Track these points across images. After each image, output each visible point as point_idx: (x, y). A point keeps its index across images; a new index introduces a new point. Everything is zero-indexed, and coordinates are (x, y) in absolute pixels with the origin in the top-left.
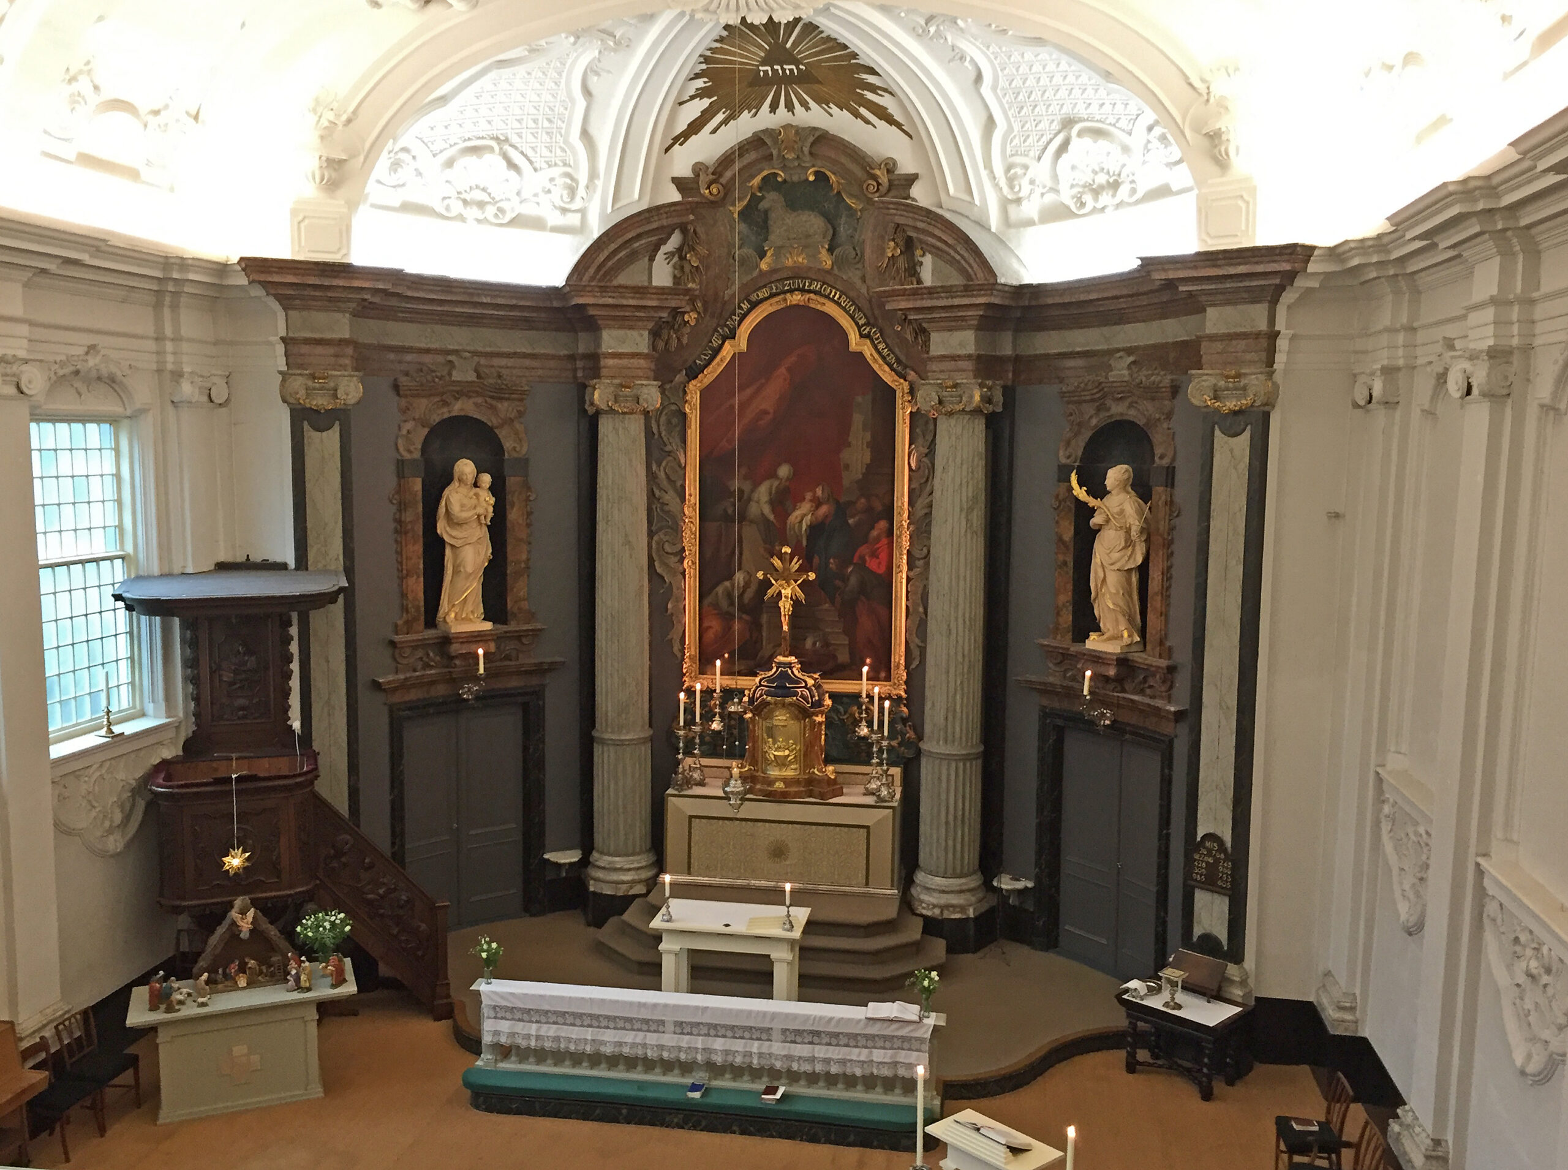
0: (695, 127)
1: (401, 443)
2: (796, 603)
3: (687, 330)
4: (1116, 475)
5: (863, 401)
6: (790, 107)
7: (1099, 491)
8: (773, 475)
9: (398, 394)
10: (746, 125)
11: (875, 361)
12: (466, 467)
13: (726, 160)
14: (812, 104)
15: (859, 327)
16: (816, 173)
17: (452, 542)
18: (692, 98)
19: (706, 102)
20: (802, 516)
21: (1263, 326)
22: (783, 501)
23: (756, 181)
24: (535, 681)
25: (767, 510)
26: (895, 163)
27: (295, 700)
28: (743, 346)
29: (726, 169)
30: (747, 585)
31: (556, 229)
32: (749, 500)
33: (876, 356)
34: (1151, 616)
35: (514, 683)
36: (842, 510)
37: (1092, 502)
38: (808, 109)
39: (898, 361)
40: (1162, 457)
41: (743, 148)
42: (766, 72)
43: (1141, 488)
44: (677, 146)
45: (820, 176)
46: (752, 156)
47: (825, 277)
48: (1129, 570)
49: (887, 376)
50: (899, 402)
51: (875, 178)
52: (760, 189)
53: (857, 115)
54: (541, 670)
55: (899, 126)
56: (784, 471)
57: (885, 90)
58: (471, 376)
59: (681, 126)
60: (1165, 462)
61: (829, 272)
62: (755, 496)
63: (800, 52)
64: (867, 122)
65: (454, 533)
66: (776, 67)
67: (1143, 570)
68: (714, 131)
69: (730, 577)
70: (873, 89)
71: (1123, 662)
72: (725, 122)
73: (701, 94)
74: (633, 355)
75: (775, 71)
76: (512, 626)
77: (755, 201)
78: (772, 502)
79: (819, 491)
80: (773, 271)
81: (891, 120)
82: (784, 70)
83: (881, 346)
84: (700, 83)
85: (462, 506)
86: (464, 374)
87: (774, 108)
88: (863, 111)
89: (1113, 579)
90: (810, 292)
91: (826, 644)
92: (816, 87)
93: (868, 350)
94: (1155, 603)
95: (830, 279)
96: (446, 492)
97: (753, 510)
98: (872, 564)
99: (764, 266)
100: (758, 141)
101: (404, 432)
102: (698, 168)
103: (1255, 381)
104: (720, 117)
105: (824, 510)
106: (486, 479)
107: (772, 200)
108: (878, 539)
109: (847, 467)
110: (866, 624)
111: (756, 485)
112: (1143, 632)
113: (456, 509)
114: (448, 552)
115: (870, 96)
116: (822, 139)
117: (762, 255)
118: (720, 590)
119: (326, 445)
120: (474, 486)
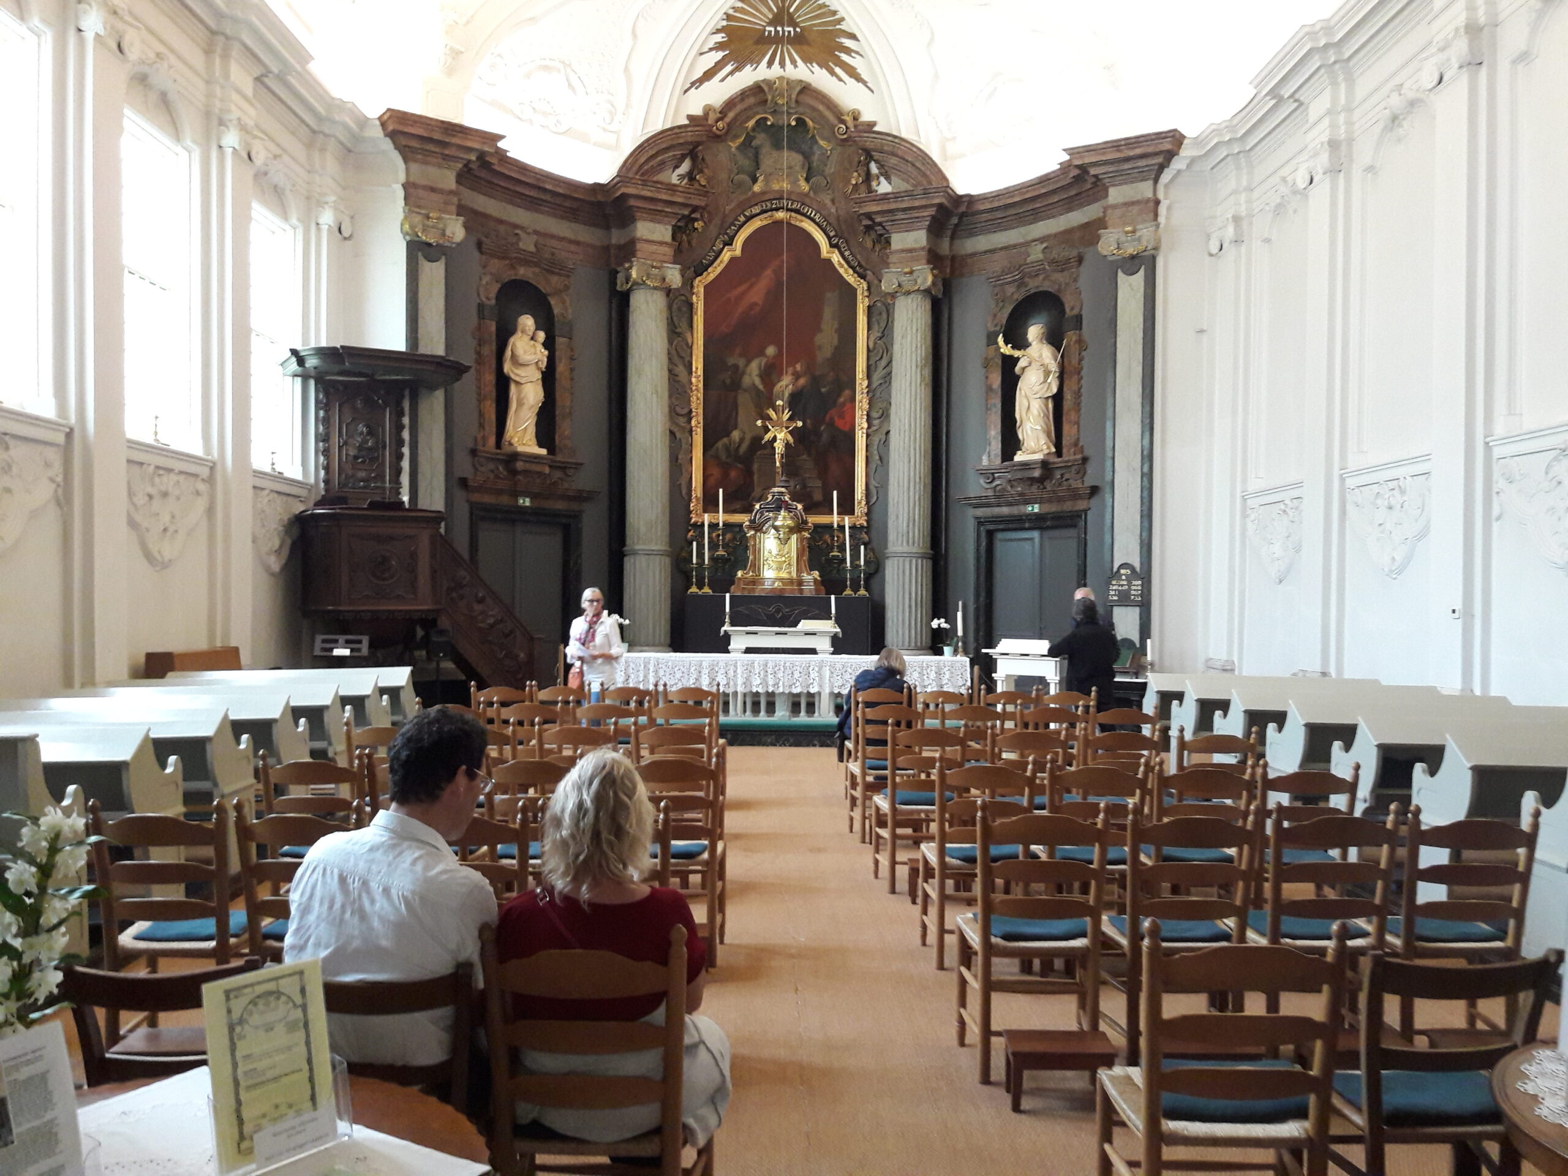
0: (708, 75)
1: (482, 290)
2: (787, 445)
3: (695, 234)
4: (1034, 332)
5: (831, 298)
6: (782, 64)
7: (1021, 343)
8: (761, 353)
9: (481, 252)
10: (748, 77)
11: (842, 266)
12: (527, 322)
13: (730, 104)
14: (799, 62)
15: (829, 238)
16: (798, 120)
17: (517, 379)
18: (711, 49)
19: (720, 55)
20: (785, 385)
21: (1150, 195)
22: (770, 374)
23: (751, 124)
24: (574, 506)
25: (757, 381)
26: (859, 113)
27: (405, 479)
28: (738, 252)
29: (730, 109)
30: (742, 440)
31: (597, 144)
32: (743, 373)
33: (843, 262)
34: (1066, 428)
35: (559, 505)
36: (815, 381)
37: (1016, 353)
38: (796, 66)
39: (860, 265)
40: (1072, 309)
41: (744, 94)
42: (770, 32)
43: (1054, 339)
44: (693, 89)
45: (801, 122)
46: (752, 100)
47: (803, 198)
48: (1047, 398)
49: (850, 277)
50: (859, 297)
51: (843, 122)
52: (753, 129)
53: (832, 73)
54: (582, 497)
55: (865, 83)
56: (771, 351)
57: (857, 53)
58: (532, 249)
59: (698, 74)
60: (1076, 312)
61: (807, 195)
62: (748, 370)
63: (799, 17)
64: (840, 80)
65: (517, 371)
66: (779, 29)
67: (1058, 399)
68: (723, 80)
69: (728, 434)
70: (848, 51)
71: (1044, 464)
72: (732, 73)
73: (719, 47)
74: (661, 243)
75: (777, 32)
76: (559, 458)
77: (749, 139)
78: (761, 376)
79: (798, 367)
80: (763, 193)
81: (858, 78)
82: (783, 31)
83: (847, 253)
84: (719, 38)
85: (525, 352)
86: (527, 244)
87: (770, 64)
88: (838, 70)
89: (1036, 406)
90: (791, 210)
91: (804, 487)
92: (805, 48)
93: (836, 258)
94: (1068, 417)
95: (807, 201)
96: (512, 340)
97: (746, 381)
98: (840, 423)
99: (757, 188)
100: (757, 89)
101: (484, 282)
102: (708, 110)
103: (1146, 232)
104: (729, 68)
105: (802, 381)
106: (541, 335)
107: (760, 139)
108: (843, 404)
109: (820, 347)
110: (835, 469)
111: (749, 361)
112: (1058, 445)
113: (520, 352)
114: (513, 388)
115: (844, 57)
116: (806, 89)
117: (755, 180)
118: (720, 444)
119: (434, 273)
120: (532, 338)
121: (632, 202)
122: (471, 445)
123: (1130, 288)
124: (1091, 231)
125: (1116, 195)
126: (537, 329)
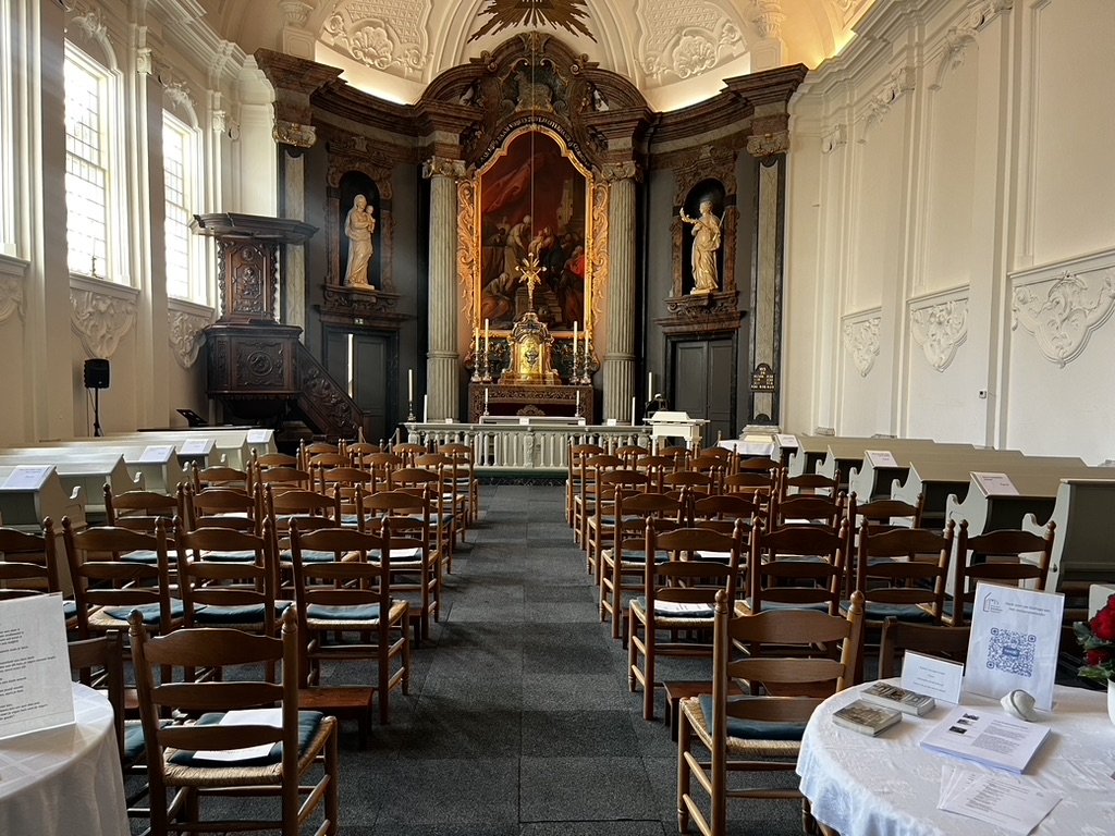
0: (484, 30)
1: (329, 178)
2: (536, 284)
3: (476, 140)
4: (704, 206)
5: (568, 183)
6: (535, 23)
8: (521, 221)
9: (329, 152)
10: (512, 31)
11: (575, 162)
12: (360, 200)
13: (499, 50)
14: (546, 20)
15: (567, 143)
16: (544, 62)
18: (485, 12)
19: (493, 15)
20: (537, 243)
21: (783, 111)
22: (525, 236)
23: (513, 65)
24: (394, 325)
25: (518, 240)
26: (587, 56)
28: (505, 153)
29: (499, 55)
30: (507, 281)
31: (408, 78)
32: (508, 234)
33: (576, 159)
34: (725, 271)
35: (384, 324)
36: (557, 240)
37: (692, 221)
38: (544, 24)
39: (587, 161)
40: (730, 190)
41: (508, 44)
43: (716, 211)
44: (474, 40)
45: (547, 63)
46: (514, 48)
47: (549, 116)
48: (713, 251)
49: (581, 169)
50: (587, 182)
51: (576, 63)
52: (515, 69)
53: (569, 29)
54: (399, 319)
55: (590, 35)
56: (527, 219)
57: (586, 14)
59: (477, 29)
60: (732, 192)
61: (552, 114)
62: (511, 232)
64: (574, 33)
65: (354, 233)
68: (494, 34)
69: (498, 277)
70: (579, 13)
71: (710, 296)
72: (500, 29)
73: (490, 10)
74: (452, 146)
76: (383, 292)
77: (513, 75)
78: (520, 236)
79: (546, 231)
80: (522, 112)
81: (587, 33)
83: (579, 153)
84: (491, 3)
85: (359, 220)
86: (361, 146)
87: (526, 22)
88: (572, 26)
90: (541, 124)
91: (550, 312)
92: (549, 10)
93: (571, 156)
94: (727, 264)
95: (552, 117)
97: (510, 240)
98: (573, 269)
99: (517, 109)
100: (518, 41)
101: (331, 172)
102: (484, 54)
103: (779, 137)
104: (498, 25)
105: (548, 240)
106: (371, 209)
107: (520, 76)
108: (576, 256)
109: (560, 217)
110: (570, 301)
111: (512, 228)
114: (351, 244)
115: (577, 17)
116: (551, 40)
117: (516, 103)
118: (492, 283)
119: (296, 165)
120: (365, 211)
121: (431, 117)
122: (322, 282)
123: (768, 175)
124: (741, 138)
125: (759, 111)
126: (368, 204)
